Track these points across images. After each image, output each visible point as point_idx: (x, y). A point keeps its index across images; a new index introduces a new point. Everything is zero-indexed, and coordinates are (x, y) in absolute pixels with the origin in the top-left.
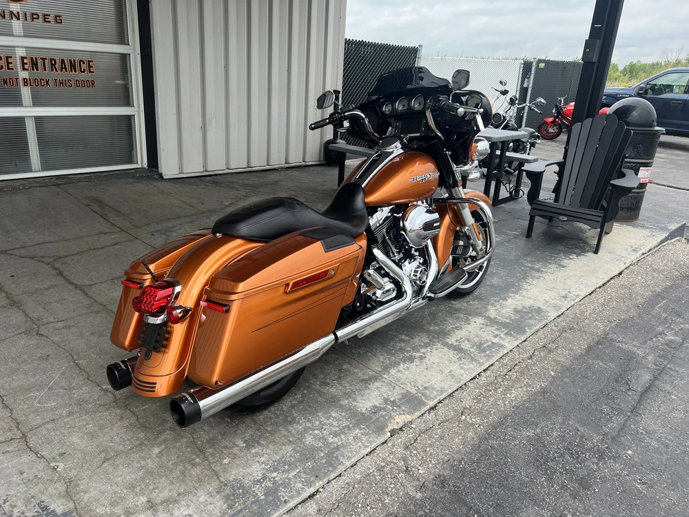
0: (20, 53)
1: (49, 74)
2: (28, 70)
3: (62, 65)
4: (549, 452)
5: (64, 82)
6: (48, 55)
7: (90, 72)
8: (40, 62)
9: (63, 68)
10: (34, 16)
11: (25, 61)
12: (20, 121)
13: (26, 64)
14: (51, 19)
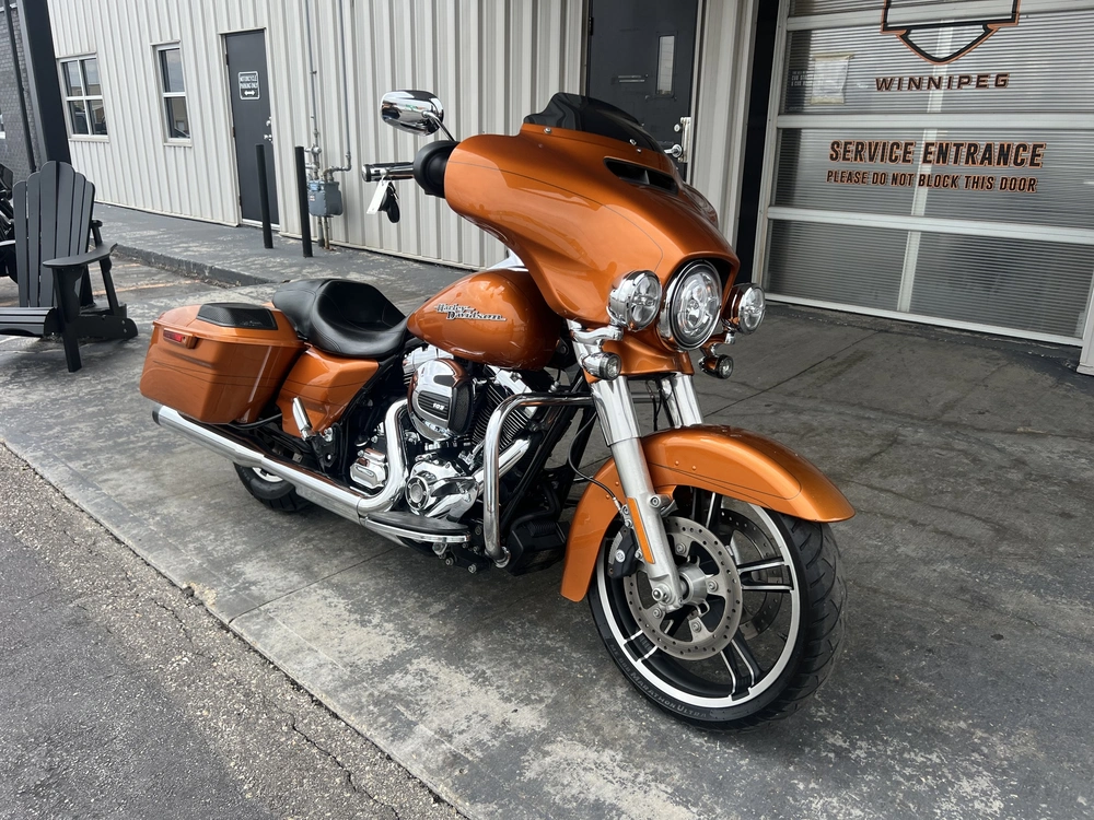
2: (932, 162)
3: (985, 154)
5: (981, 181)
6: (967, 138)
7: (1032, 164)
8: (951, 151)
9: (987, 158)
10: (964, 80)
13: (931, 153)
14: (991, 81)
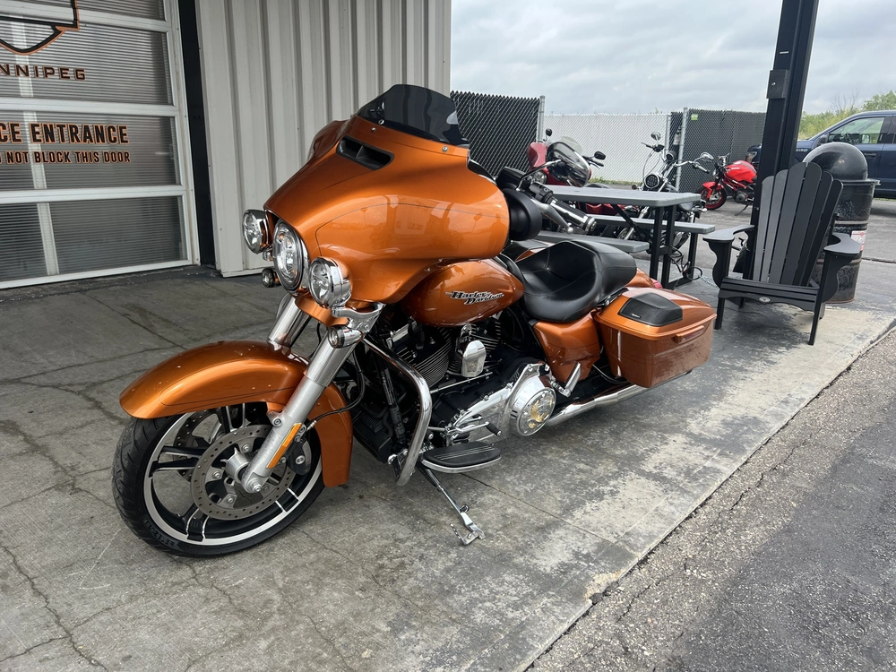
0: (30, 119)
1: (68, 146)
2: (40, 141)
3: (85, 134)
4: (817, 614)
5: (88, 156)
6: (67, 121)
7: (123, 141)
8: (56, 131)
9: (87, 137)
10: (48, 71)
11: (37, 129)
12: (31, 208)
13: (38, 133)
14: (71, 73)
